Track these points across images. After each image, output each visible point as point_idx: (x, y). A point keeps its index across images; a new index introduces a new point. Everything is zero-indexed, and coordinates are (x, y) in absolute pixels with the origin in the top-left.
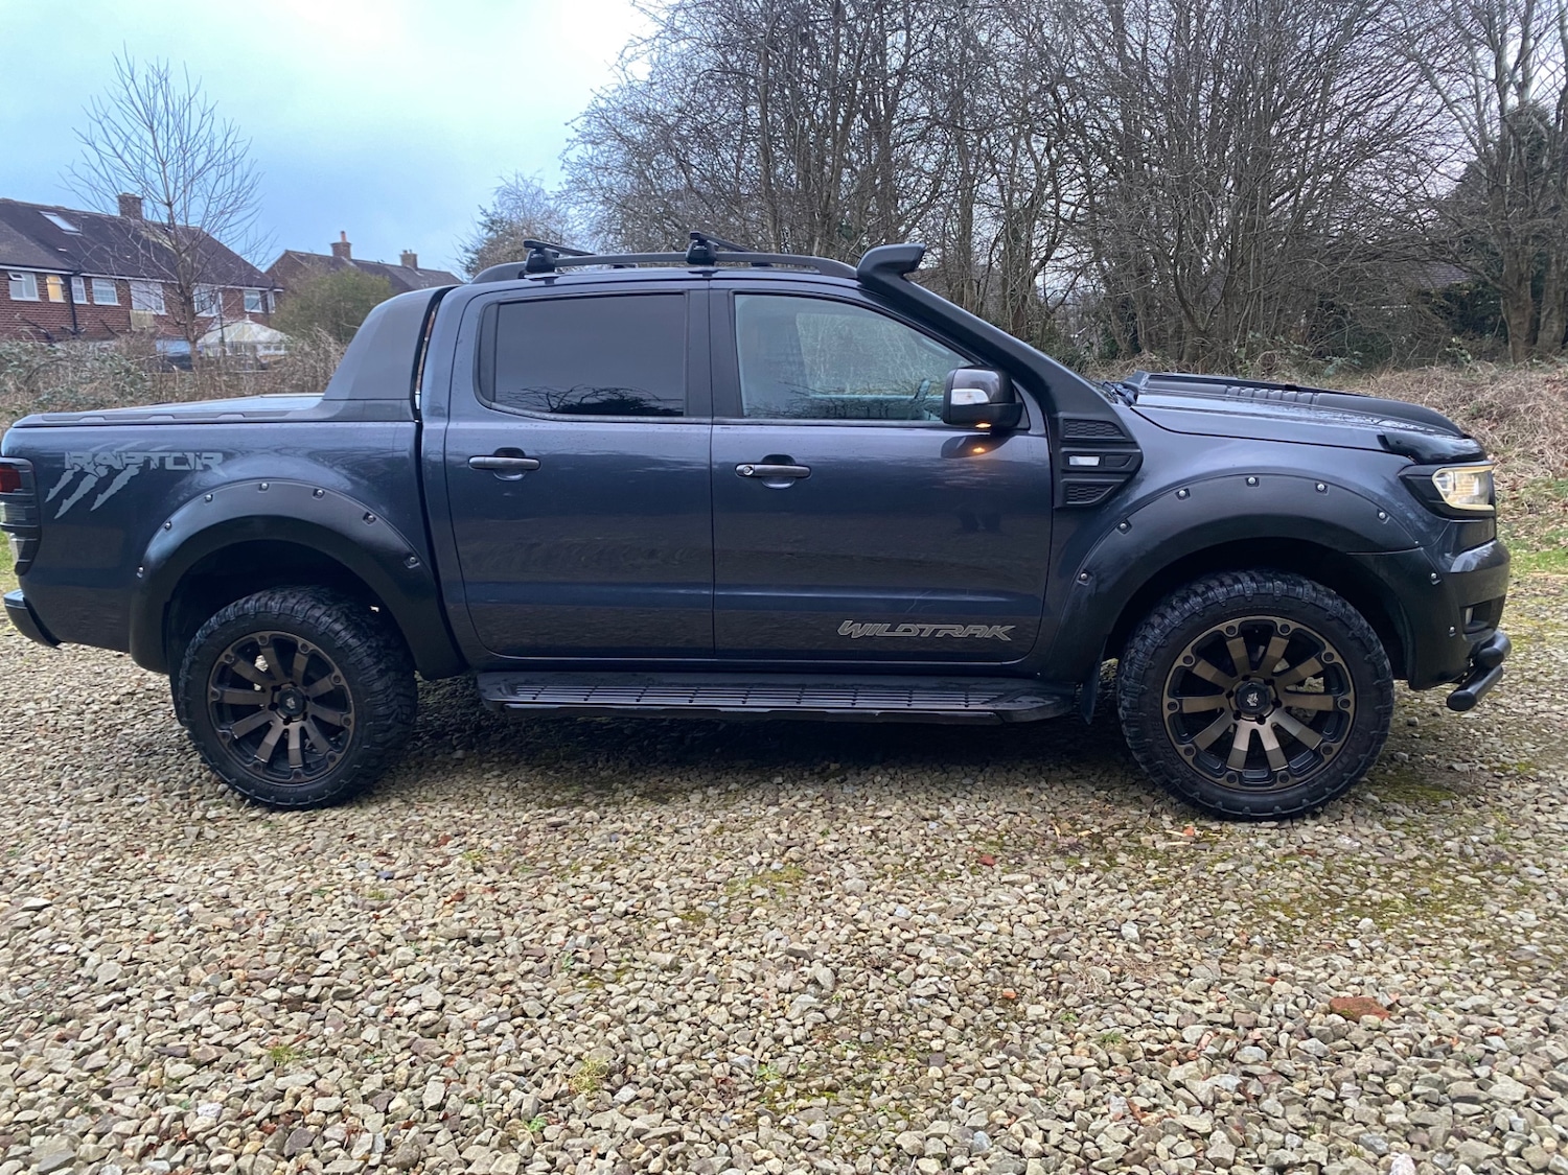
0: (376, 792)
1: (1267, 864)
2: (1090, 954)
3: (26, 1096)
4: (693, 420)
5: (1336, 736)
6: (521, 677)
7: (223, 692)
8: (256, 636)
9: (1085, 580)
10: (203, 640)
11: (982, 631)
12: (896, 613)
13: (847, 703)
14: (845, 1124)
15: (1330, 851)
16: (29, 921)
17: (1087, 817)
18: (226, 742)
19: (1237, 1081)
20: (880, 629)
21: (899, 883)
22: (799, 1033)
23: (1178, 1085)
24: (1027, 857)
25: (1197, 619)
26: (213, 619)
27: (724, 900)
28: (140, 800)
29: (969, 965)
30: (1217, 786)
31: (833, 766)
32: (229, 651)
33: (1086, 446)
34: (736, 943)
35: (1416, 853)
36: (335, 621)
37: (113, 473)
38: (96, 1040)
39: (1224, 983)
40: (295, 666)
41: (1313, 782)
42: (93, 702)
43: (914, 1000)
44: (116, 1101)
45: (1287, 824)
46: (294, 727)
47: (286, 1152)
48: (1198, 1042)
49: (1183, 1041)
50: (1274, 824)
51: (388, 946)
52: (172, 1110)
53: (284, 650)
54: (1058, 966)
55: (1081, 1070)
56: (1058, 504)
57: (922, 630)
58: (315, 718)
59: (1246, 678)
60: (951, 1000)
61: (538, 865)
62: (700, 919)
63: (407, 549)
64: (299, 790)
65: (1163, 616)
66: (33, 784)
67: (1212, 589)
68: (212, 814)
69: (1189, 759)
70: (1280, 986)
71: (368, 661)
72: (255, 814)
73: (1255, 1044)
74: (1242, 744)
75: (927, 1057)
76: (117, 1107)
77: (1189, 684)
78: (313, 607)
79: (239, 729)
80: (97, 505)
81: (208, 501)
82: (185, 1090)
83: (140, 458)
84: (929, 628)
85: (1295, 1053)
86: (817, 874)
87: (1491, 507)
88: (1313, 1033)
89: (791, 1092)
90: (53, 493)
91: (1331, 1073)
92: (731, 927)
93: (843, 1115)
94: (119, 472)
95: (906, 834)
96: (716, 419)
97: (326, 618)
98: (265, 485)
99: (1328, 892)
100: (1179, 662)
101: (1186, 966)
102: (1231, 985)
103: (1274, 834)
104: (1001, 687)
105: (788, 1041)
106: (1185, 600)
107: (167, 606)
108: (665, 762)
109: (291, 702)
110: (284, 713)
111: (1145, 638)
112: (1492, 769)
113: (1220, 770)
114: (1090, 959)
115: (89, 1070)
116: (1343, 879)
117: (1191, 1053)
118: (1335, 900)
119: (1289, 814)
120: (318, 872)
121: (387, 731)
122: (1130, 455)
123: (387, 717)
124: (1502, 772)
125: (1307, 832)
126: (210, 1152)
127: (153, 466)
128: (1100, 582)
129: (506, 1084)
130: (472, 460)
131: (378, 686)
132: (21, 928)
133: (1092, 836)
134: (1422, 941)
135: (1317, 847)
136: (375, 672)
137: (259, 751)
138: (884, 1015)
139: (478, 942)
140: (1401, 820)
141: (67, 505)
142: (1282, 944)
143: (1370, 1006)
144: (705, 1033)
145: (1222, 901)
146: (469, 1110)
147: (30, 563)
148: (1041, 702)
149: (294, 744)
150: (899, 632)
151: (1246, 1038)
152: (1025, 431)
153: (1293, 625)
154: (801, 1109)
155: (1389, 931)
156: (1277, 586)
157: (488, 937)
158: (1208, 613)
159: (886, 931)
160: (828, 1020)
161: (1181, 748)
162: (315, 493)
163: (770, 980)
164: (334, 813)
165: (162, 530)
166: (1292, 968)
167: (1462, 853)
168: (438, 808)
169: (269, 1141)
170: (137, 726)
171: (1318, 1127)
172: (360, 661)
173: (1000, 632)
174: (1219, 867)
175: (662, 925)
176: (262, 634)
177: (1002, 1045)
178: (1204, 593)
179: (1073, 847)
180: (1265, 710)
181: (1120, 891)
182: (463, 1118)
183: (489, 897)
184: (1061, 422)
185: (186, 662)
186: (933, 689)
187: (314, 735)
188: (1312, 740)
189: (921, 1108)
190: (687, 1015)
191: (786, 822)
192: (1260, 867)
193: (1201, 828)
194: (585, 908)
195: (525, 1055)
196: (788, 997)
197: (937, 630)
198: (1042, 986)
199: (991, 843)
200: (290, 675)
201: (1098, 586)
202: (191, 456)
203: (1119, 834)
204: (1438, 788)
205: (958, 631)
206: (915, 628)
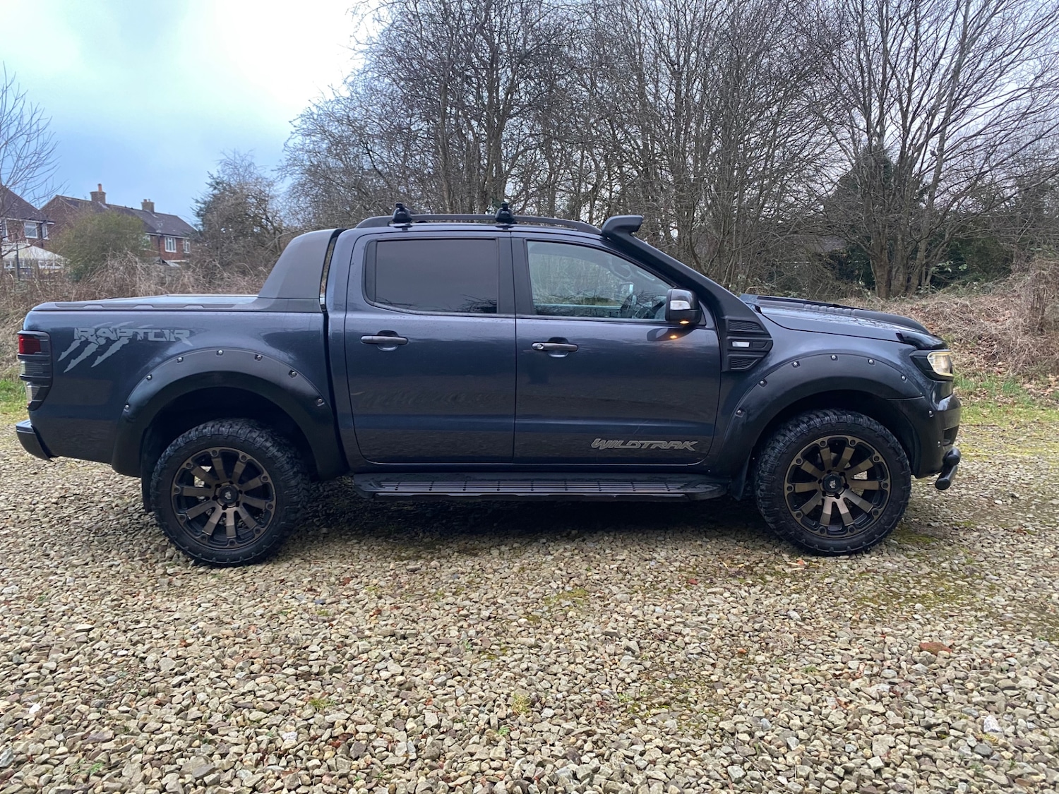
0: (280, 554)
1: (853, 578)
2: (777, 628)
3: (156, 737)
4: (503, 315)
5: (880, 504)
6: (384, 476)
7: (182, 488)
8: (210, 450)
9: (739, 414)
10: (172, 453)
11: (678, 445)
12: (627, 434)
13: (597, 490)
14: (684, 720)
15: (884, 571)
16: (86, 638)
17: (738, 557)
18: (182, 522)
19: (889, 687)
20: (617, 444)
21: (647, 596)
22: (634, 676)
23: (858, 690)
24: (714, 579)
25: (804, 437)
26: (180, 439)
27: (546, 608)
28: (116, 563)
29: (712, 636)
30: (815, 536)
31: (574, 532)
32: (189, 461)
33: (741, 336)
34: (568, 632)
35: (929, 570)
36: (266, 440)
37: (110, 342)
38: (185, 703)
39: (858, 639)
40: (235, 470)
41: (868, 531)
42: (38, 503)
43: (690, 656)
44: (223, 736)
45: (854, 557)
46: (230, 511)
47: (353, 756)
48: (858, 669)
49: (850, 668)
50: (847, 557)
51: (348, 641)
52: (264, 739)
53: (229, 460)
54: (762, 635)
55: (802, 685)
56: (725, 369)
57: (642, 445)
58: (245, 505)
59: (829, 472)
60: (711, 654)
61: (416, 593)
62: (537, 619)
63: (317, 394)
64: (233, 553)
65: (785, 436)
66: (27, 556)
67: (813, 420)
68: (170, 571)
69: (799, 520)
70: (889, 639)
71: (287, 467)
72: (201, 570)
73: (889, 668)
74: (828, 510)
75: (712, 686)
76: (225, 738)
77: (799, 475)
78: (250, 432)
79: (191, 513)
80: (97, 363)
81: (179, 362)
82: (265, 726)
83: (130, 333)
84: (646, 443)
85: (912, 672)
86: (595, 592)
87: (951, 375)
88: (918, 661)
89: (644, 707)
90: (64, 355)
91: (934, 680)
92: (559, 623)
93: (680, 716)
94: (115, 341)
95: (638, 569)
96: (517, 315)
97: (260, 439)
98: (220, 351)
99: (892, 592)
100: (794, 462)
101: (832, 632)
102: (863, 640)
103: (849, 562)
104: (685, 479)
105: (628, 680)
106: (797, 426)
107: (146, 430)
108: (463, 532)
109: (228, 495)
110: (223, 502)
111: (773, 448)
112: (951, 525)
113: (815, 526)
114: (778, 631)
115: (192, 720)
116: (896, 584)
117: (857, 675)
118: (897, 596)
119: (856, 551)
120: (273, 602)
121: (296, 513)
122: (767, 341)
123: (297, 503)
124: (956, 527)
125: (867, 561)
126: (302, 760)
127: (139, 338)
128: (749, 415)
129: (474, 711)
130: (363, 338)
131: (293, 483)
132: (84, 643)
133: (746, 567)
134: (952, 614)
135: (875, 568)
136: (291, 473)
137: (205, 527)
138: (677, 664)
139: (404, 637)
140: (913, 553)
141: (74, 363)
142: (879, 619)
143: (941, 647)
144: (576, 679)
145: (837, 598)
146: (458, 726)
147: (40, 404)
148: (711, 488)
149: (230, 522)
150: (628, 446)
151: (883, 665)
152: (703, 327)
153: (857, 441)
154: (654, 715)
155: (932, 610)
156: (849, 418)
157: (410, 634)
158: (811, 433)
159: (656, 621)
160: (645, 669)
161: (794, 514)
162: (256, 357)
163: (601, 649)
164: (259, 568)
165: (145, 380)
166: (891, 630)
167: (952, 569)
168: (329, 562)
169: (339, 751)
170: (81, 518)
171: (940, 706)
172: (282, 466)
173: (688, 445)
174: (827, 580)
175: (515, 624)
176: (214, 449)
177: (750, 677)
178: (808, 422)
179: (739, 573)
180: (839, 490)
181: (778, 595)
182: (457, 731)
183: (396, 612)
184: (727, 322)
185: (158, 467)
186: (645, 481)
187: (245, 516)
188: (868, 507)
189: (723, 710)
190: (561, 670)
191: (563, 564)
192: (849, 580)
193: (807, 561)
194: (461, 615)
195: (474, 696)
196: (616, 657)
197: (651, 445)
198: (757, 646)
199: (690, 572)
200: (230, 477)
201: (748, 418)
202: (166, 332)
203: (760, 565)
204: (927, 536)
205: (663, 445)
206: (638, 443)
